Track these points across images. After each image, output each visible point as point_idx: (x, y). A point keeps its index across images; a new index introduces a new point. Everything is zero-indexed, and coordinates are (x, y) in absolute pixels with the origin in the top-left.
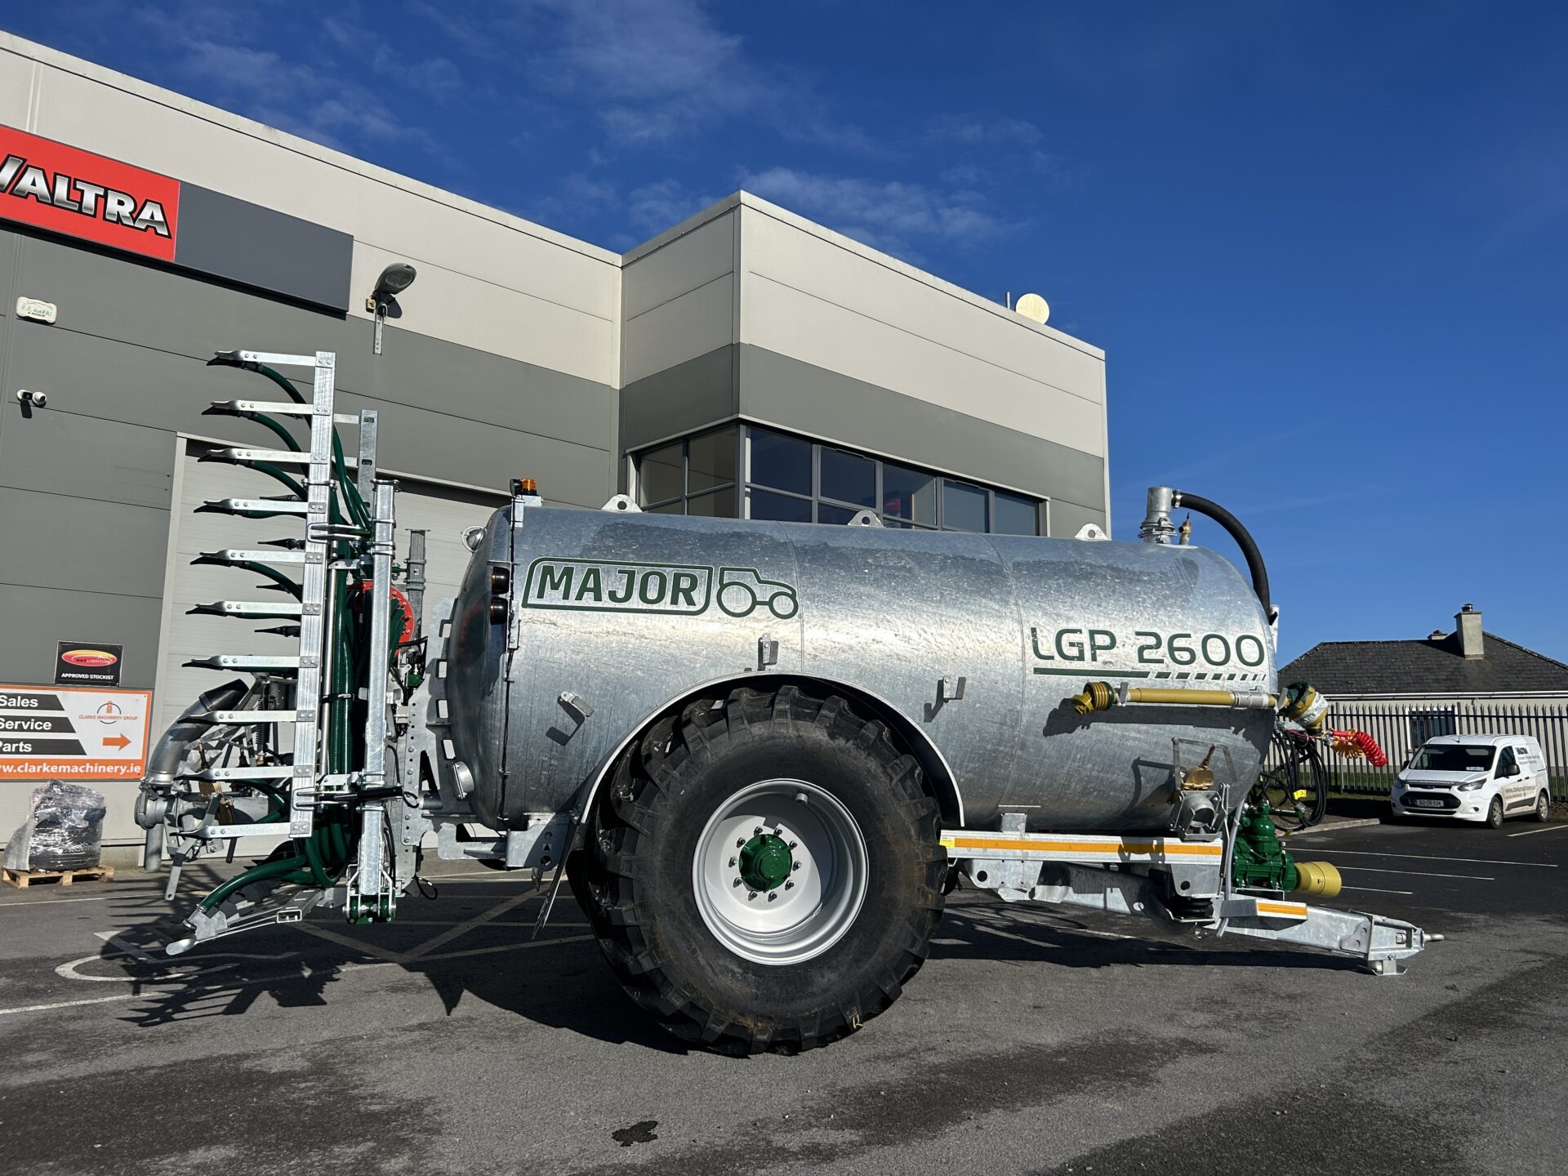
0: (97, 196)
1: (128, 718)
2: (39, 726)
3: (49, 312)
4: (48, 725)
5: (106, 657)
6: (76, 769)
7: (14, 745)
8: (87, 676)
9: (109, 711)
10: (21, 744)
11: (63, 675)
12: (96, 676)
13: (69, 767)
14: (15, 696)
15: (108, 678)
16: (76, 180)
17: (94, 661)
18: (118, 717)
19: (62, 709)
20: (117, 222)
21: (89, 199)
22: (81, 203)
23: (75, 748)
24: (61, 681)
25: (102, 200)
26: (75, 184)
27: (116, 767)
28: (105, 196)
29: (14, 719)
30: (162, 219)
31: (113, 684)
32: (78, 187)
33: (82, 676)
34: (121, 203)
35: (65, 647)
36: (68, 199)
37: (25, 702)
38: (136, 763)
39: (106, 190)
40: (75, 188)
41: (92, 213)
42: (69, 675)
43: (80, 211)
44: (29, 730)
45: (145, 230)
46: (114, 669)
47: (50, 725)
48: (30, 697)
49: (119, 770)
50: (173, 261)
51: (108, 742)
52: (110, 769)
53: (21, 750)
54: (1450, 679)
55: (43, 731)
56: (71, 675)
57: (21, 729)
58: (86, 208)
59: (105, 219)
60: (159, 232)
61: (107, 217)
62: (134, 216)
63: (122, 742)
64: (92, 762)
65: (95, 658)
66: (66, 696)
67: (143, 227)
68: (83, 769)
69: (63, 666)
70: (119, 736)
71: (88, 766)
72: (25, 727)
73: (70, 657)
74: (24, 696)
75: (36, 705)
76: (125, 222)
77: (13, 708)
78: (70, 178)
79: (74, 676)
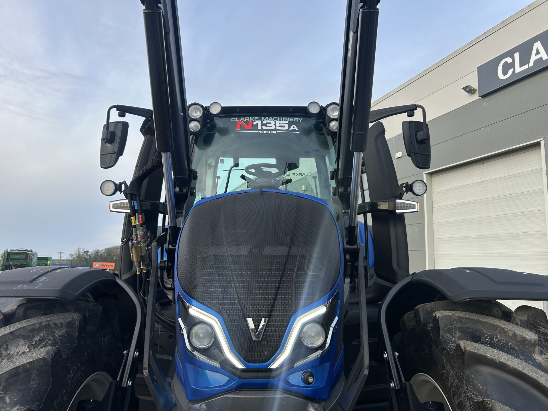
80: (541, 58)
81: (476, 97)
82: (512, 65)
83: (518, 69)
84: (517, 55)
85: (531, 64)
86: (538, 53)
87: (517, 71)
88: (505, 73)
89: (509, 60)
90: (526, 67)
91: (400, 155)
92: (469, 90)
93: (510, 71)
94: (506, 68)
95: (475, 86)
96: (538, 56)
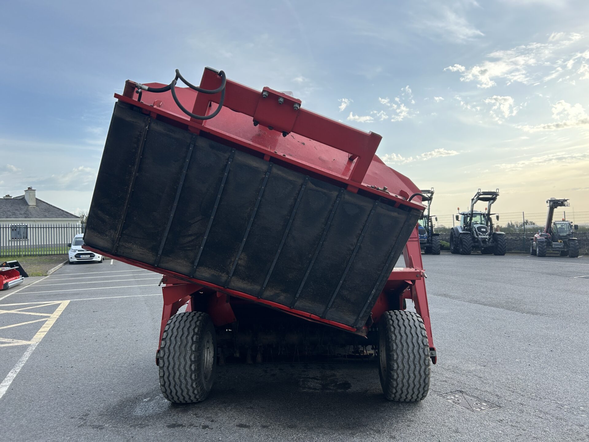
54: (26, 214)
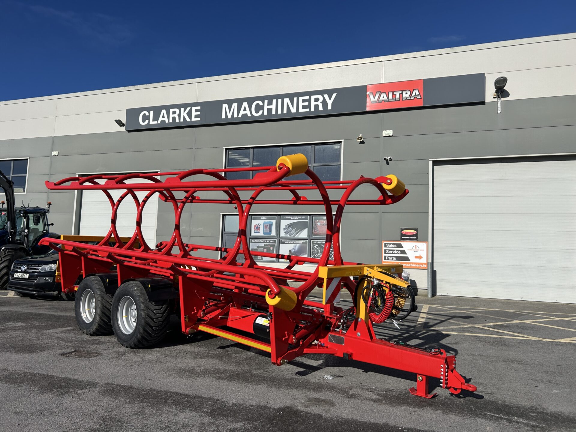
0: (400, 94)
1: (421, 250)
2: (397, 252)
3: (390, 133)
4: (399, 252)
5: (413, 232)
6: (408, 265)
7: (392, 258)
8: (409, 238)
9: (416, 248)
10: (393, 258)
11: (403, 238)
12: (412, 238)
13: (406, 265)
14: (390, 244)
15: (414, 238)
16: (394, 92)
17: (410, 233)
18: (418, 250)
19: (403, 248)
20: (406, 100)
21: (398, 96)
22: (396, 98)
23: (407, 259)
24: (402, 240)
25: (401, 95)
26: (394, 93)
27: (419, 265)
28: (402, 93)
29: (391, 250)
30: (418, 94)
31: (416, 240)
32: (395, 93)
33: (407, 238)
34: (406, 93)
35: (403, 229)
36: (392, 98)
37: (393, 246)
38: (425, 264)
39: (402, 91)
40: (394, 94)
41: (399, 100)
42: (404, 238)
43: (396, 100)
44: (395, 254)
45: (414, 99)
46: (416, 235)
47: (400, 252)
48: (394, 244)
49: (420, 266)
50: (422, 105)
51: (416, 257)
52: (417, 265)
53: (393, 259)
55: (398, 254)
56: (405, 237)
57: (393, 253)
58: (397, 99)
59: (402, 100)
60: (418, 98)
61: (403, 99)
62: (410, 96)
63: (420, 257)
64: (412, 263)
65: (410, 232)
66: (404, 244)
67: (413, 98)
68: (410, 265)
69: (402, 235)
70: (419, 256)
71: (411, 265)
72: (394, 253)
73: (404, 232)
74: (393, 244)
75: (396, 246)
76: (408, 99)
77: (390, 247)
78: (392, 92)
79: (405, 238)
80: (165, 121)
81: (123, 129)
82: (148, 118)
83: (152, 122)
84: (152, 112)
85: (159, 122)
86: (163, 117)
87: (150, 123)
88: (144, 121)
89: (147, 114)
90: (155, 122)
91: (56, 154)
92: (120, 123)
93: (147, 121)
94: (145, 118)
95: (124, 121)
96: (163, 119)
